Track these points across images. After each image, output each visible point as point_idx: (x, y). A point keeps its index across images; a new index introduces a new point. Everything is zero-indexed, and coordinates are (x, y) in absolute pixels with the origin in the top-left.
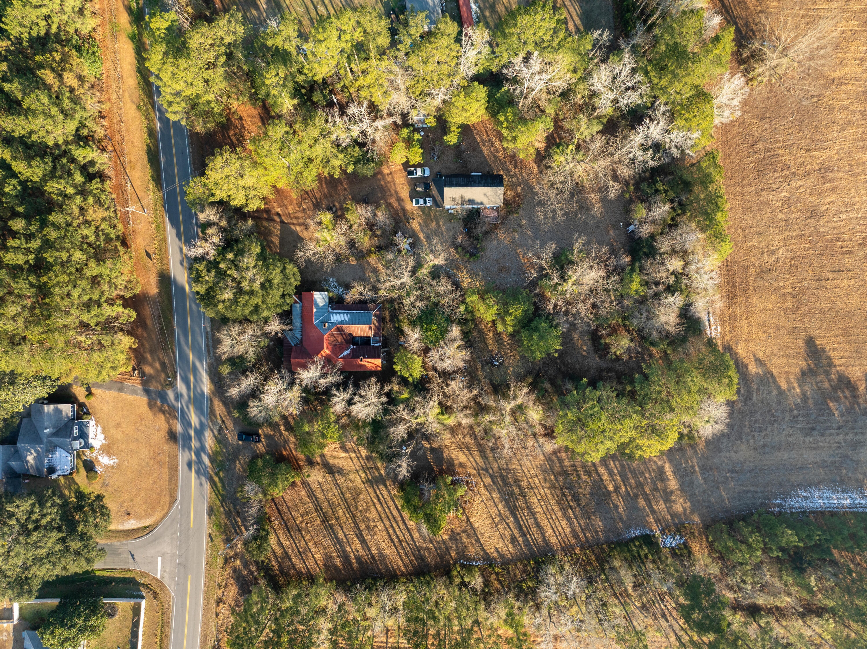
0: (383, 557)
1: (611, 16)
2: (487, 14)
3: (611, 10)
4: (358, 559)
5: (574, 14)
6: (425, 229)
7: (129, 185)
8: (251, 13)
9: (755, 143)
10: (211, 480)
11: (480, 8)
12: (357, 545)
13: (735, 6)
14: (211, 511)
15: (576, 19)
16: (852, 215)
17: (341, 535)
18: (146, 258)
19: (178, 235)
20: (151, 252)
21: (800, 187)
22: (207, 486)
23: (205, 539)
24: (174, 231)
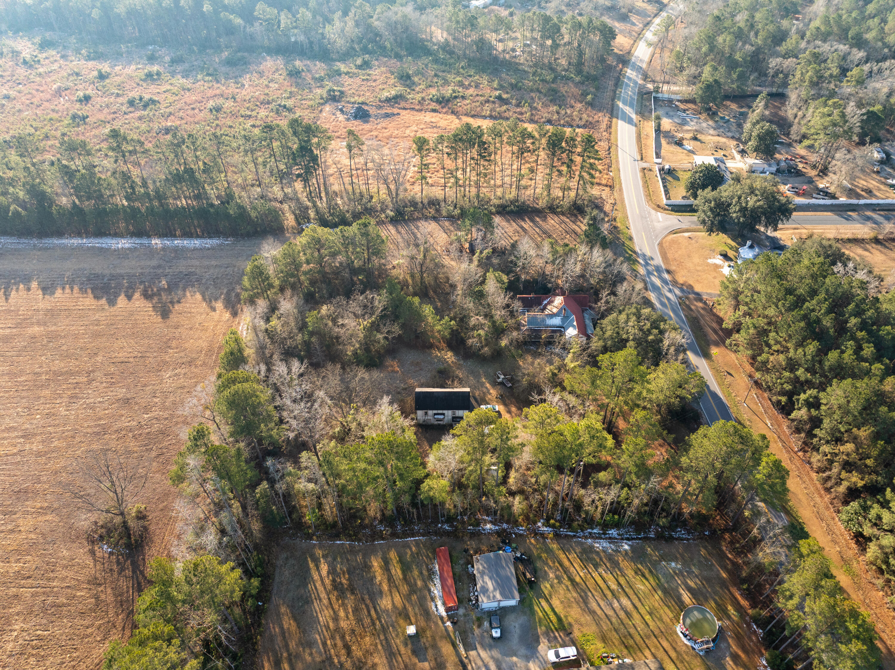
0: (508, 221)
1: (277, 578)
2: (419, 583)
3: (275, 588)
4: (524, 220)
5: (318, 584)
6: (485, 390)
7: (769, 425)
8: (696, 583)
9: (158, 456)
10: (635, 252)
11: (429, 591)
12: (526, 226)
13: (128, 592)
14: (631, 239)
15: (316, 577)
16: (92, 400)
17: (537, 230)
18: (732, 372)
19: (708, 387)
20: (729, 376)
21: (129, 421)
22: (637, 249)
23: (632, 227)
24: (712, 388)
